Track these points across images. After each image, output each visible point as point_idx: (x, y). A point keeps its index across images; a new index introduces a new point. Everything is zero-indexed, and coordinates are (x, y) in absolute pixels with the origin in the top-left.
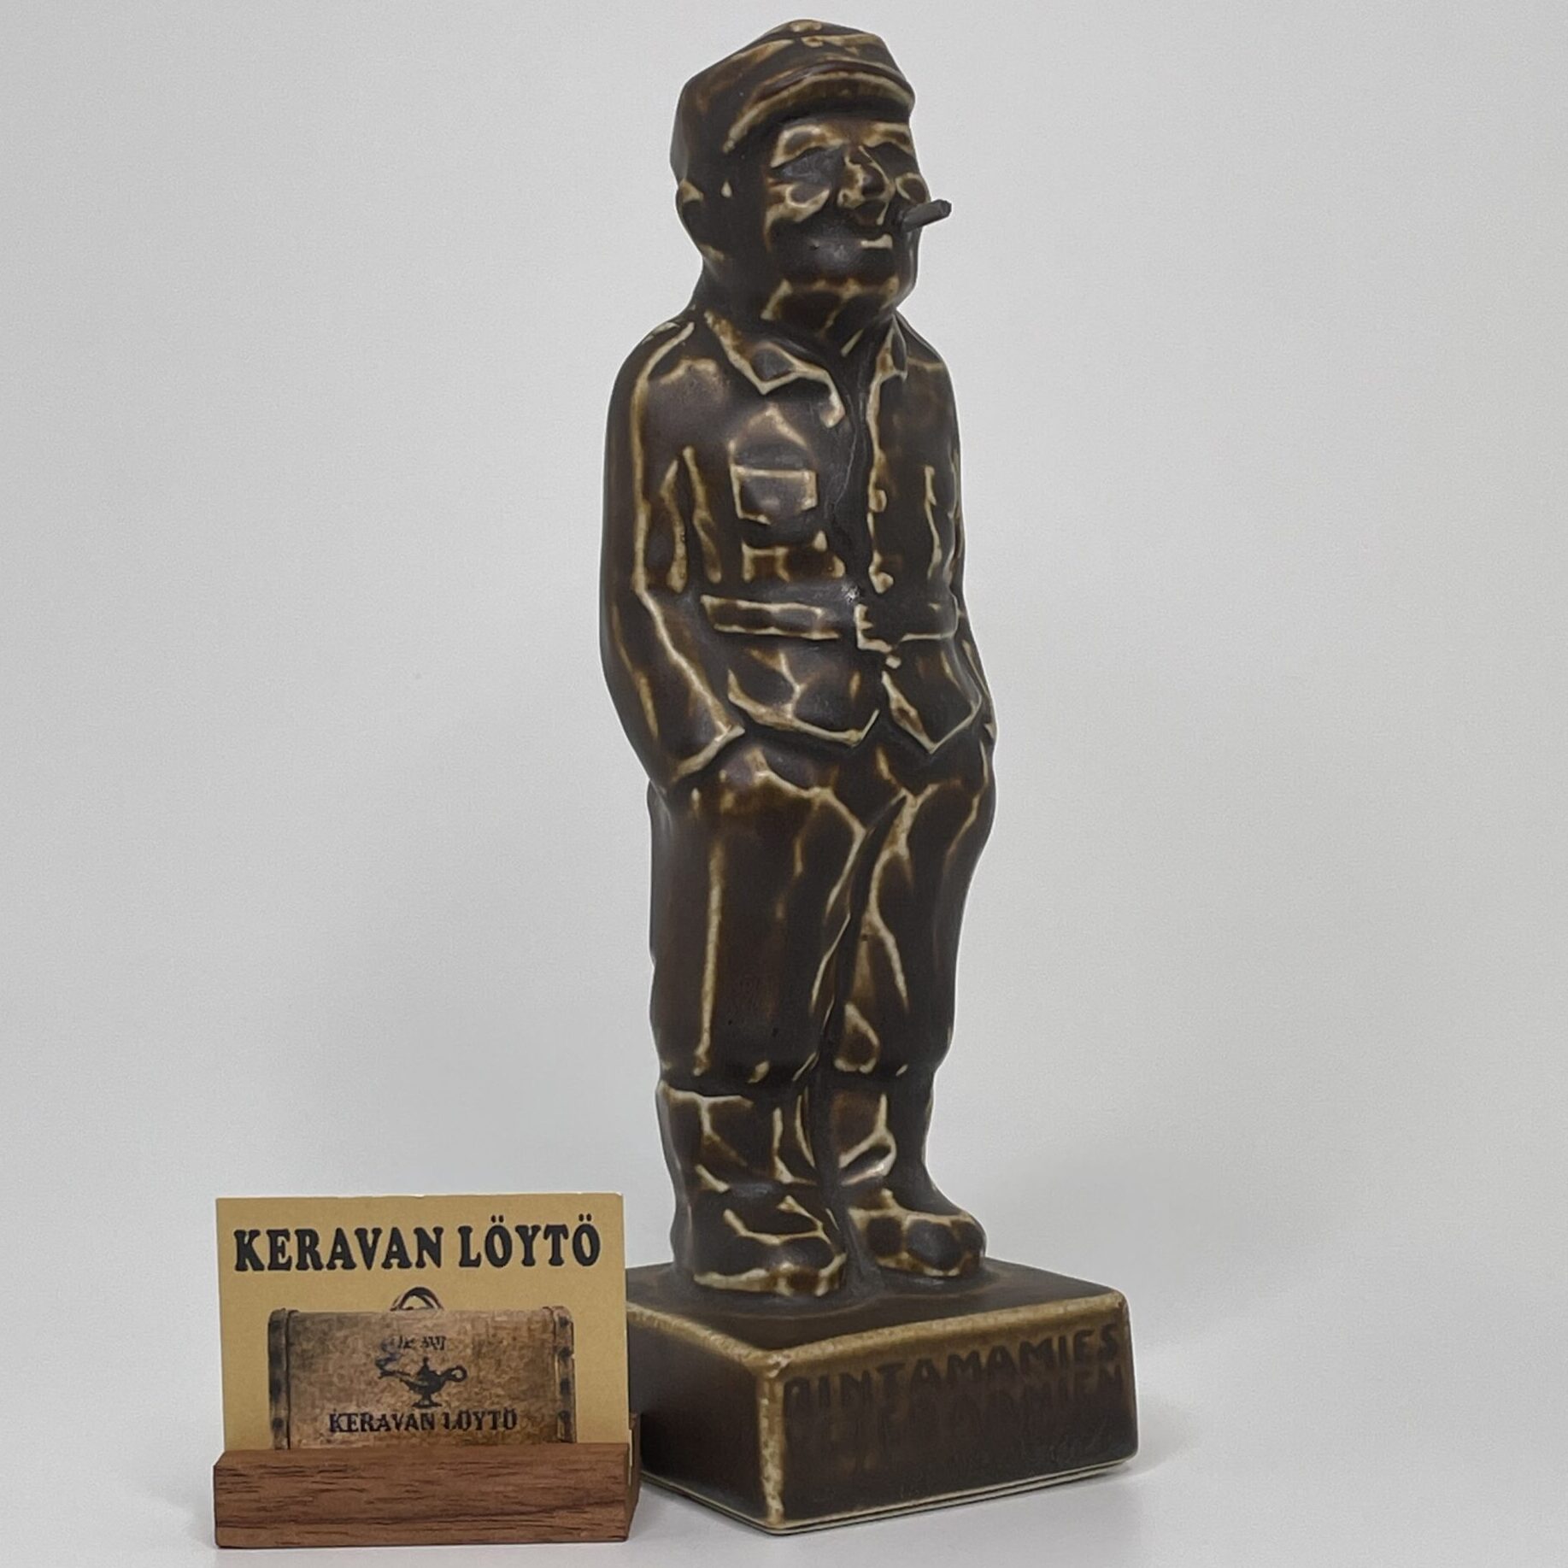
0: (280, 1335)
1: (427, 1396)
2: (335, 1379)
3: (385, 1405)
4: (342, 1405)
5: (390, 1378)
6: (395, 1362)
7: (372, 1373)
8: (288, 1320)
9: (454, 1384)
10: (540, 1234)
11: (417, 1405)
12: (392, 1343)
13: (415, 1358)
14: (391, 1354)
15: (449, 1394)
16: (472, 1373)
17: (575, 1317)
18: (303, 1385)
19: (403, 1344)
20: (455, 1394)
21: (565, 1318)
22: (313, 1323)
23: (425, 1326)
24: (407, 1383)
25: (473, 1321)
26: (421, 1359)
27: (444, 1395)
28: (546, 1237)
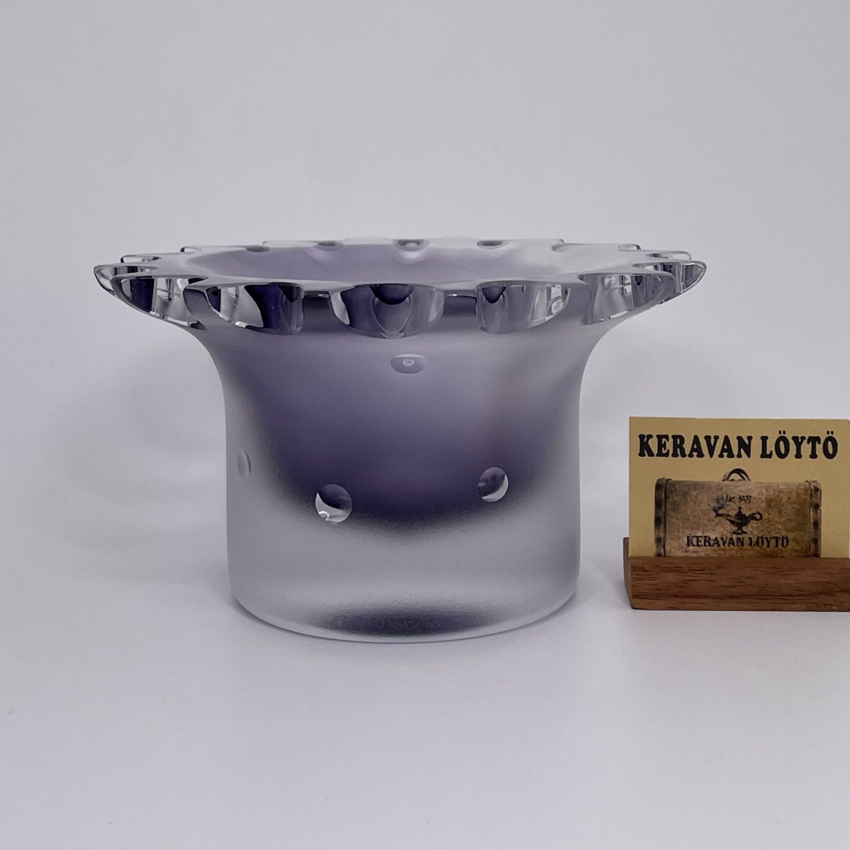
0: (662, 492)
1: (740, 528)
2: (691, 518)
3: (717, 532)
4: (695, 531)
5: (720, 517)
6: (723, 509)
7: (711, 514)
8: (666, 484)
9: (755, 521)
10: (805, 441)
11: (734, 533)
12: (722, 498)
13: (735, 507)
14: (722, 505)
15: (752, 527)
16: (765, 516)
17: (823, 487)
18: (674, 520)
19: (728, 499)
20: (756, 528)
21: (817, 487)
22: (680, 486)
23: (741, 490)
24: (730, 521)
25: (767, 488)
26: (738, 508)
27: (750, 527)
28: (808, 443)
